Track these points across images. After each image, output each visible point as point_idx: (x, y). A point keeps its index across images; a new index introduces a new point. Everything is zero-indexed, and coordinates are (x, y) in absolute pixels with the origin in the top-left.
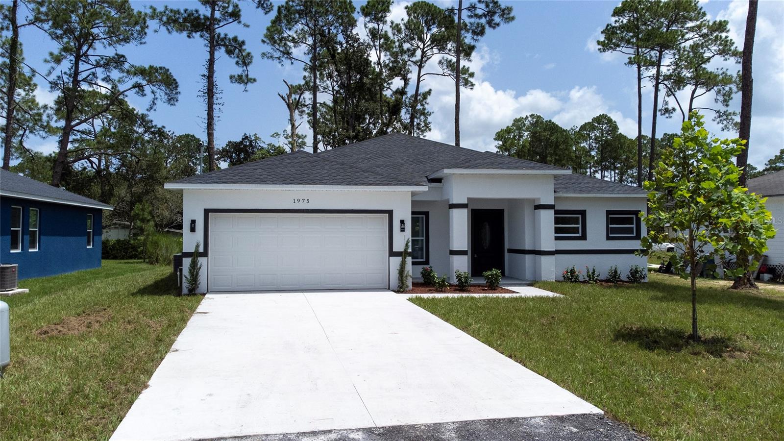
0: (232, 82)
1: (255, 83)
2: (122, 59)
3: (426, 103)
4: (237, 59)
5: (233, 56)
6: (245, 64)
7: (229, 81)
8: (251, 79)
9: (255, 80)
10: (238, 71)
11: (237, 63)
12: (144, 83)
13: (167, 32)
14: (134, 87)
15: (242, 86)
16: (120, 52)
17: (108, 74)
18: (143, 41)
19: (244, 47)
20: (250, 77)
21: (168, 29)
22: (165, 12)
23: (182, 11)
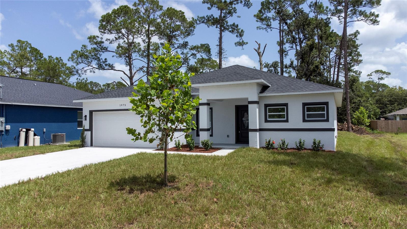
0: (236, 46)
1: (247, 44)
2: (187, 43)
3: (356, 39)
4: (237, 34)
5: (234, 33)
6: (241, 36)
7: (235, 45)
8: (245, 43)
9: (247, 43)
10: (238, 40)
11: (237, 36)
12: (196, 53)
13: (207, 27)
14: (191, 55)
15: (241, 47)
16: (186, 40)
17: (183, 51)
18: (193, 33)
19: (239, 28)
20: (244, 42)
21: (208, 26)
22: (198, 19)
23: (205, 17)
